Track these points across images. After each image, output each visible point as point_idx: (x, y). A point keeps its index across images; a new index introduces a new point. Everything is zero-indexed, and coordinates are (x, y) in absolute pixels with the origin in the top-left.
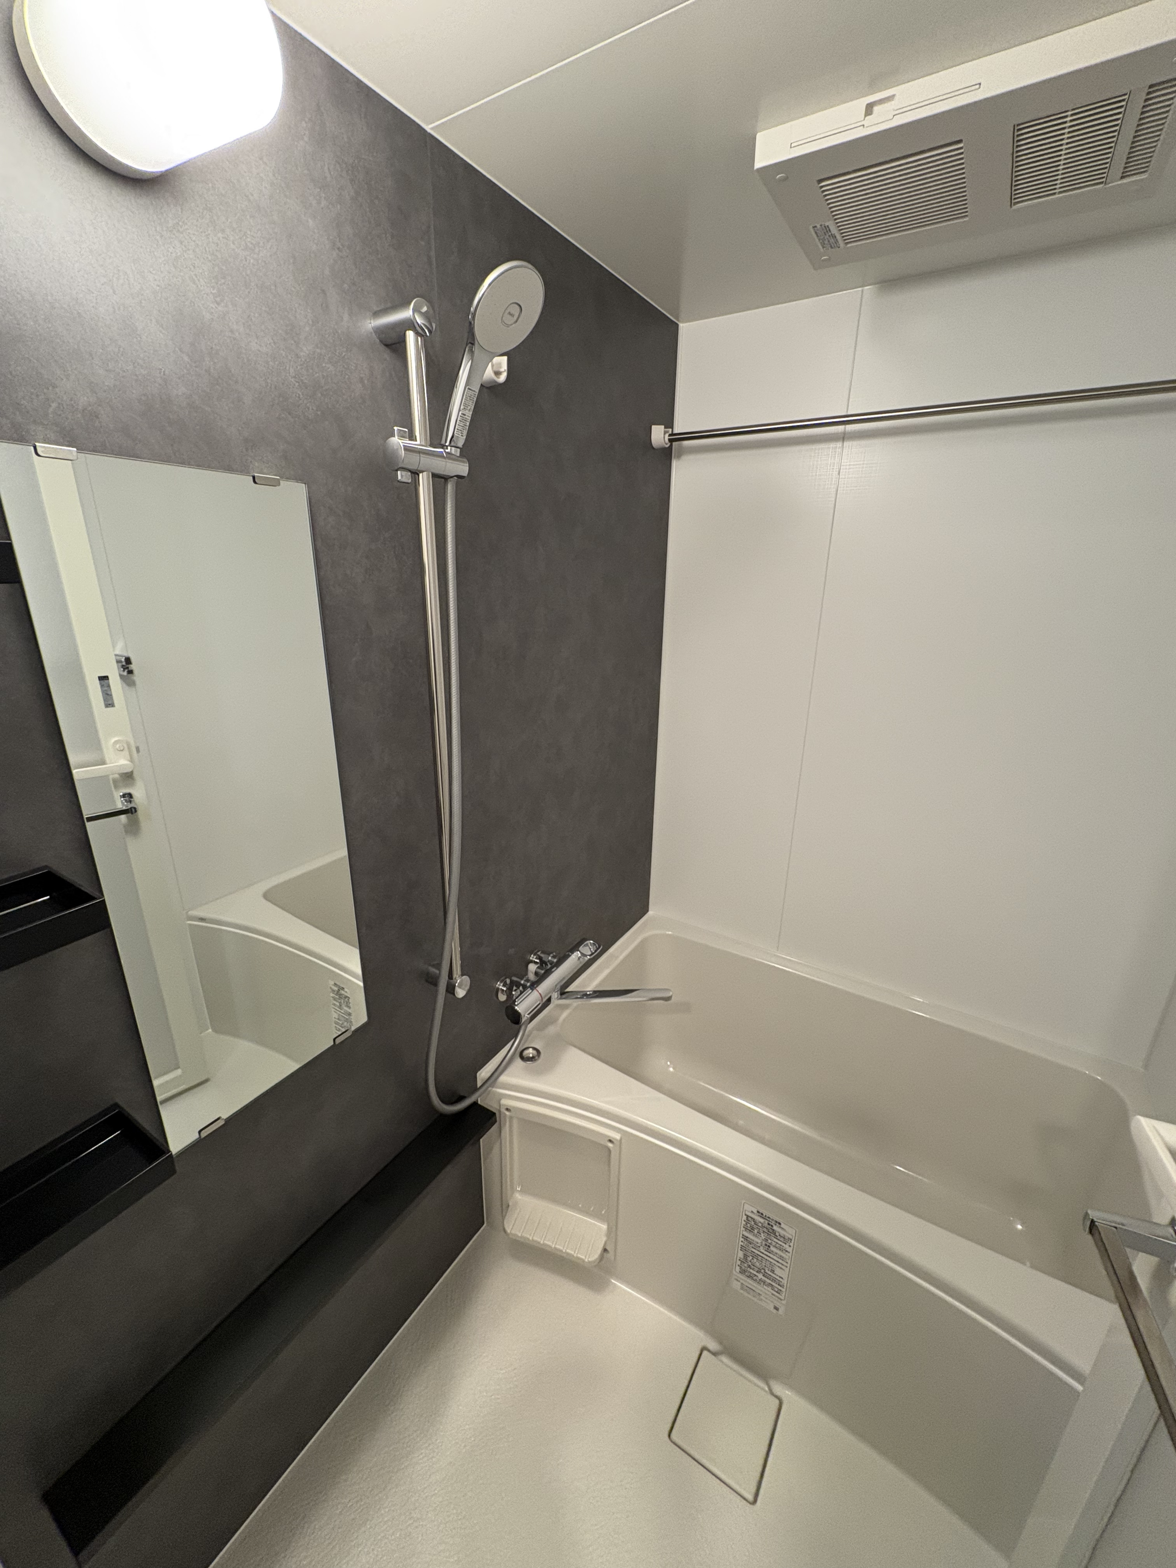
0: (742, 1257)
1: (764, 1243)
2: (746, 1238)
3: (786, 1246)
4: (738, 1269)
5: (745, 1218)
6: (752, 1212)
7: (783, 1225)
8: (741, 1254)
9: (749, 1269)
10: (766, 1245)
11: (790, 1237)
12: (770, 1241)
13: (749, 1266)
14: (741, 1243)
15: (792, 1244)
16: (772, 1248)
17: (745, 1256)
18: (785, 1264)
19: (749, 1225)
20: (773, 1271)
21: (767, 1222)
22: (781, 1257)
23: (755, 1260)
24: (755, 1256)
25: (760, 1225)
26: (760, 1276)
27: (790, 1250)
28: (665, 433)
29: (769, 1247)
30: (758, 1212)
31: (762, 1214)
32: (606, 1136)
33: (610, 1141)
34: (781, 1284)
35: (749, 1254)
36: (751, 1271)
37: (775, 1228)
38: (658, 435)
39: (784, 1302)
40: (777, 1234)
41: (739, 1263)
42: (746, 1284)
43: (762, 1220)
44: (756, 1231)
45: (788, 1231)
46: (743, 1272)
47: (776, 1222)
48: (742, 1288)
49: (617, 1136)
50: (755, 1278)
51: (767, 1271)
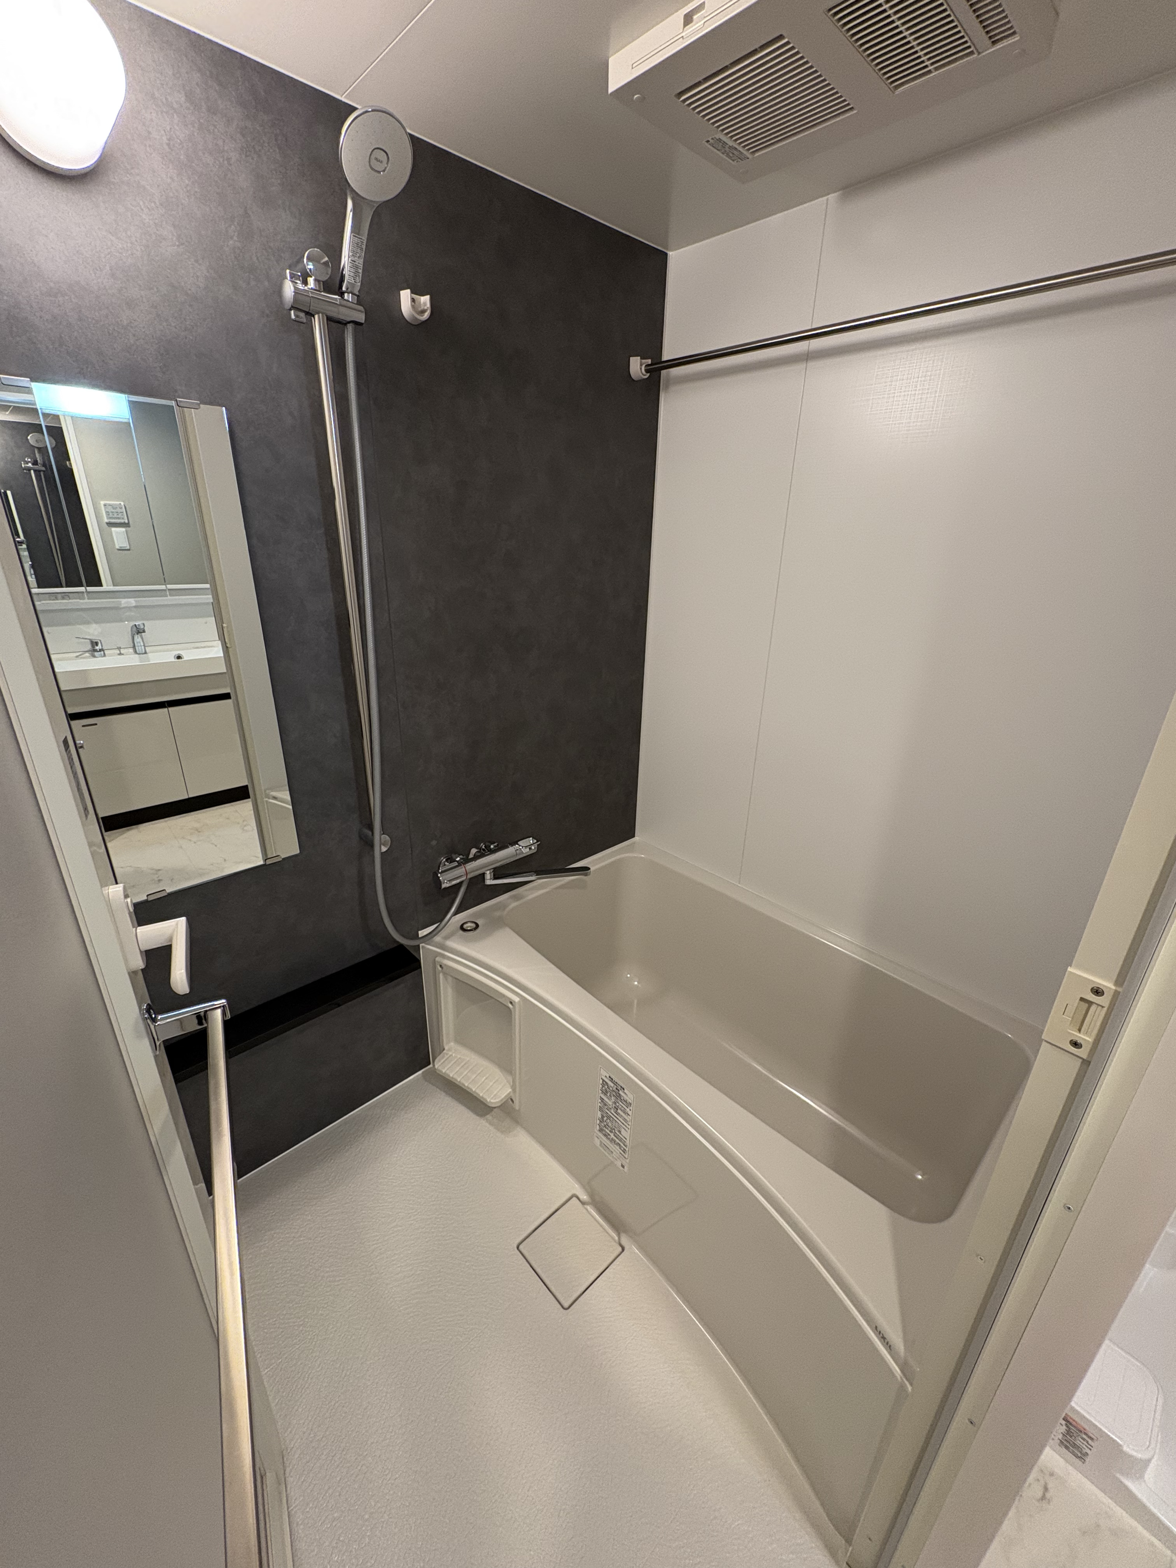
0: (600, 1117)
1: (614, 1105)
2: (602, 1099)
3: (628, 1110)
4: (598, 1127)
5: (601, 1081)
6: (606, 1076)
7: (626, 1091)
8: (599, 1114)
9: (604, 1128)
10: (615, 1107)
11: (630, 1102)
12: (617, 1104)
13: (605, 1126)
14: (599, 1104)
15: (631, 1108)
16: (619, 1111)
17: (603, 1117)
18: (627, 1126)
19: (604, 1088)
20: (620, 1132)
21: (615, 1087)
22: (625, 1120)
23: (609, 1121)
24: (609, 1117)
25: (611, 1089)
26: (612, 1135)
27: (630, 1113)
28: (641, 365)
29: (617, 1109)
30: (610, 1077)
31: (612, 1079)
32: (509, 998)
33: (511, 1003)
34: (626, 1144)
35: (605, 1115)
36: (606, 1130)
37: (621, 1092)
38: (637, 367)
39: (628, 1161)
40: (622, 1098)
41: (598, 1122)
42: (603, 1142)
43: (612, 1085)
44: (608, 1095)
45: (628, 1096)
46: (601, 1130)
47: (621, 1087)
48: (601, 1145)
49: (516, 999)
50: (609, 1137)
51: (616, 1132)
